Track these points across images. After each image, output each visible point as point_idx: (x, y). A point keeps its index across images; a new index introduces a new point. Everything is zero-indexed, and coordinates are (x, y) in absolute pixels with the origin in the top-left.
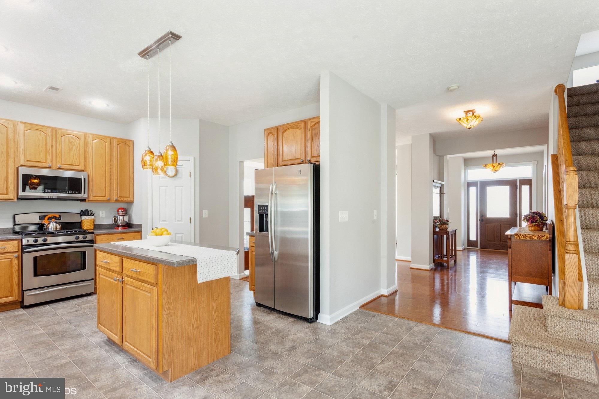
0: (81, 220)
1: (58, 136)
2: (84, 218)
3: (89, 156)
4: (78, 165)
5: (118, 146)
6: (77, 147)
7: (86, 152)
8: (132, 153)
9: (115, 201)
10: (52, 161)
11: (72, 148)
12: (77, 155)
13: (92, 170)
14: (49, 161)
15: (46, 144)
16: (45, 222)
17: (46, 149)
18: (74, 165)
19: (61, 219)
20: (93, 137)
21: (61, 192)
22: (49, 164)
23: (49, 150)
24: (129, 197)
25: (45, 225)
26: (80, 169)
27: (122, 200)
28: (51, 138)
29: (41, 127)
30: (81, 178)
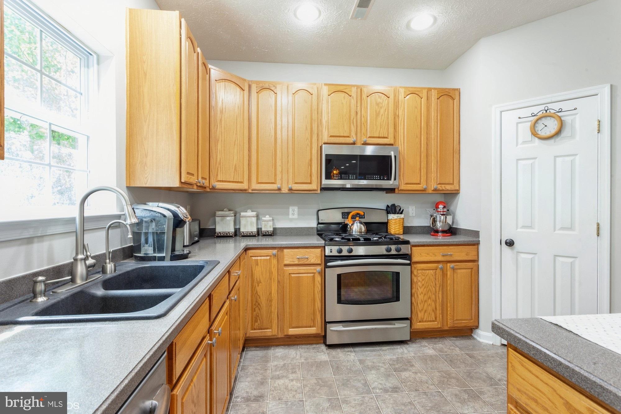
0: (388, 220)
1: (364, 96)
2: (391, 216)
3: (400, 122)
4: (386, 136)
5: (439, 101)
6: (385, 110)
7: (396, 116)
8: (458, 110)
9: (433, 190)
10: (356, 134)
11: (379, 112)
12: (385, 121)
13: (404, 142)
14: (353, 134)
15: (350, 111)
16: (349, 221)
17: (350, 119)
18: (381, 137)
19: (364, 218)
20: (405, 92)
21: (367, 177)
22: (353, 138)
23: (354, 118)
24: (453, 184)
25: (349, 226)
26: (388, 143)
27: (444, 188)
28: (355, 102)
29: (345, 87)
30: (391, 156)
